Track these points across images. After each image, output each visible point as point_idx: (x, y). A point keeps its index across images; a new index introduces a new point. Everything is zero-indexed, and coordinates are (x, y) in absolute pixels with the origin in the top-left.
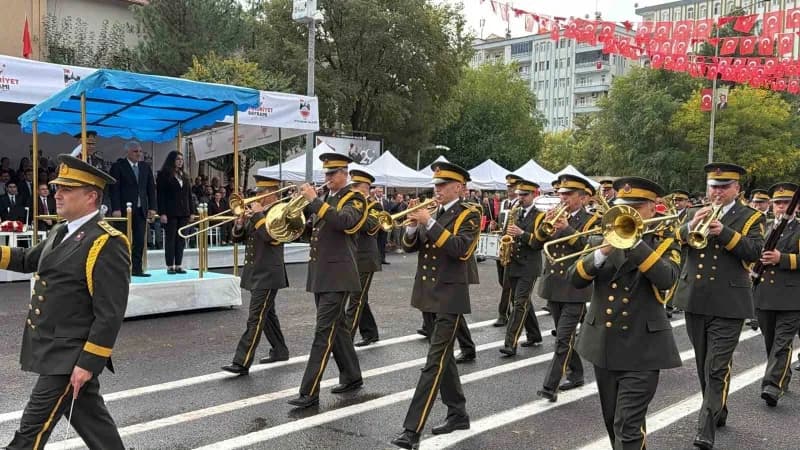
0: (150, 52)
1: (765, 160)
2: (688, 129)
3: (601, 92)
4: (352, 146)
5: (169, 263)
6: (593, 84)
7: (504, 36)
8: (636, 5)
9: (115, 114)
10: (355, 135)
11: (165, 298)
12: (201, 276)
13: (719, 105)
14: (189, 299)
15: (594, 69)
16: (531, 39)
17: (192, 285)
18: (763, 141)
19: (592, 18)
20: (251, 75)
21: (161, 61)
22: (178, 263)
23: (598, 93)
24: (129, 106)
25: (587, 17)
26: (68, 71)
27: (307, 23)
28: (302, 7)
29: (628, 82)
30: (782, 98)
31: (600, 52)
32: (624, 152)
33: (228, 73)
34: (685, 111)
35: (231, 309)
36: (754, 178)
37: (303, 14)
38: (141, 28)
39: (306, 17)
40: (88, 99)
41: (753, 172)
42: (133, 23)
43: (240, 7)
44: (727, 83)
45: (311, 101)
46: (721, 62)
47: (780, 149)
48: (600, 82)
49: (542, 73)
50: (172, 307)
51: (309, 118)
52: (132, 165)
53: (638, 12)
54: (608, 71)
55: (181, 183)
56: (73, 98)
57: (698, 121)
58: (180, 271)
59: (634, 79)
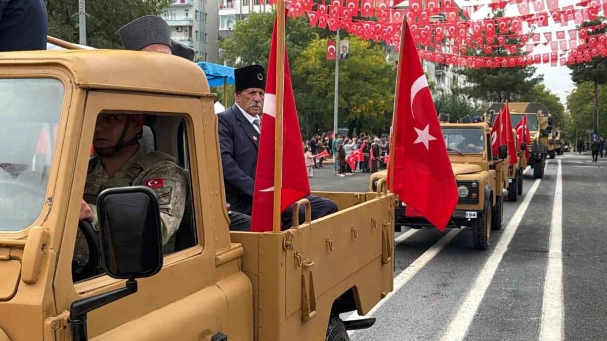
1: (371, 102)
2: (308, 73)
3: (186, 27)
6: (178, 18)
13: (342, 55)
15: (178, 3)
18: (369, 86)
23: (182, 27)
34: (307, 58)
36: (362, 117)
41: (362, 112)
47: (382, 93)
48: (183, 17)
54: (191, 6)
57: (318, 67)
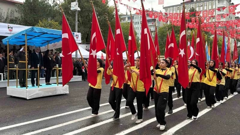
0: (24, 19)
3: (154, 31)
4: (87, 47)
5: (46, 82)
6: (151, 29)
7: (126, 14)
8: (163, 6)
9: (30, 39)
10: (87, 43)
11: (48, 92)
12: (58, 85)
13: (188, 35)
14: (55, 92)
15: (151, 24)
16: (133, 15)
17: (56, 88)
19: (151, 10)
20: (57, 26)
21: (28, 22)
22: (49, 82)
24: (36, 37)
25: (149, 9)
26: (9, 26)
27: (75, 11)
28: (74, 6)
29: (163, 29)
30: (205, 33)
31: (153, 19)
32: (162, 48)
33: (50, 25)
35: (66, 94)
37: (74, 9)
38: (20, 11)
39: (75, 9)
40: (27, 35)
42: (17, 9)
43: (50, 5)
44: (190, 29)
45: (79, 34)
46: (190, 24)
48: (153, 28)
49: (137, 25)
50: (50, 94)
51: (78, 39)
52: (37, 53)
53: (164, 8)
55: (50, 59)
56: (23, 35)
58: (49, 84)
59: (164, 28)
